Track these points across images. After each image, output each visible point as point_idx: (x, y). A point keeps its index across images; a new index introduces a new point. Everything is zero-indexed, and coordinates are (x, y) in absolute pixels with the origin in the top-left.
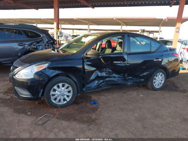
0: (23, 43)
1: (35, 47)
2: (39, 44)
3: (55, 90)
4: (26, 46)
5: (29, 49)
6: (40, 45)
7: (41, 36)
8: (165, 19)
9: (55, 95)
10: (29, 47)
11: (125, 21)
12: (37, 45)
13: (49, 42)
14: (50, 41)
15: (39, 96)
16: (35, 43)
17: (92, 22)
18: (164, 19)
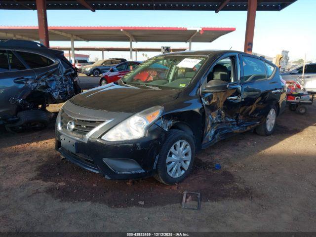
0: (22, 78)
1: (44, 84)
2: (52, 78)
3: (171, 154)
4: (29, 82)
5: (35, 88)
6: (53, 80)
7: (53, 63)
8: (200, 31)
9: (171, 162)
10: (35, 85)
11: (136, 34)
12: (48, 81)
13: (67, 74)
14: (70, 71)
15: (154, 168)
16: (45, 76)
17: (77, 36)
18: (198, 31)
